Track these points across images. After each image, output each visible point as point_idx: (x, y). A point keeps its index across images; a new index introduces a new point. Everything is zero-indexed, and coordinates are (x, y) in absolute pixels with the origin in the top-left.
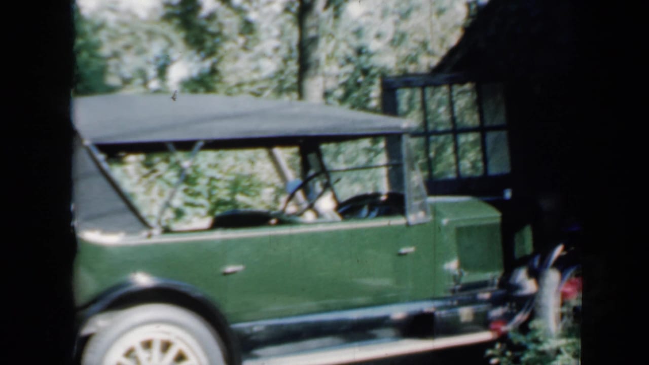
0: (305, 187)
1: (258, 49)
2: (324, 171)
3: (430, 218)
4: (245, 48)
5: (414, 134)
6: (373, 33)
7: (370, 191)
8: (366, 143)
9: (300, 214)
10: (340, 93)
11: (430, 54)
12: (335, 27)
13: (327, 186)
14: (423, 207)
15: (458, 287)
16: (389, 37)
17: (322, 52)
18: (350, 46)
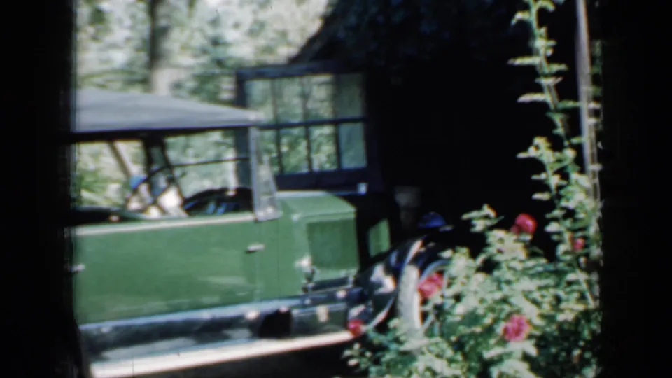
0: (149, 180)
1: (109, 39)
2: (168, 166)
3: (280, 214)
4: (95, 38)
5: (264, 127)
6: (231, 21)
7: (217, 186)
8: (216, 136)
9: (144, 210)
10: (191, 84)
11: (289, 44)
12: (190, 16)
13: (172, 181)
14: (272, 203)
15: (311, 285)
16: (246, 27)
17: (174, 42)
18: (205, 37)
